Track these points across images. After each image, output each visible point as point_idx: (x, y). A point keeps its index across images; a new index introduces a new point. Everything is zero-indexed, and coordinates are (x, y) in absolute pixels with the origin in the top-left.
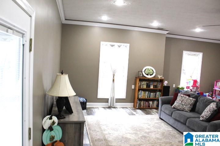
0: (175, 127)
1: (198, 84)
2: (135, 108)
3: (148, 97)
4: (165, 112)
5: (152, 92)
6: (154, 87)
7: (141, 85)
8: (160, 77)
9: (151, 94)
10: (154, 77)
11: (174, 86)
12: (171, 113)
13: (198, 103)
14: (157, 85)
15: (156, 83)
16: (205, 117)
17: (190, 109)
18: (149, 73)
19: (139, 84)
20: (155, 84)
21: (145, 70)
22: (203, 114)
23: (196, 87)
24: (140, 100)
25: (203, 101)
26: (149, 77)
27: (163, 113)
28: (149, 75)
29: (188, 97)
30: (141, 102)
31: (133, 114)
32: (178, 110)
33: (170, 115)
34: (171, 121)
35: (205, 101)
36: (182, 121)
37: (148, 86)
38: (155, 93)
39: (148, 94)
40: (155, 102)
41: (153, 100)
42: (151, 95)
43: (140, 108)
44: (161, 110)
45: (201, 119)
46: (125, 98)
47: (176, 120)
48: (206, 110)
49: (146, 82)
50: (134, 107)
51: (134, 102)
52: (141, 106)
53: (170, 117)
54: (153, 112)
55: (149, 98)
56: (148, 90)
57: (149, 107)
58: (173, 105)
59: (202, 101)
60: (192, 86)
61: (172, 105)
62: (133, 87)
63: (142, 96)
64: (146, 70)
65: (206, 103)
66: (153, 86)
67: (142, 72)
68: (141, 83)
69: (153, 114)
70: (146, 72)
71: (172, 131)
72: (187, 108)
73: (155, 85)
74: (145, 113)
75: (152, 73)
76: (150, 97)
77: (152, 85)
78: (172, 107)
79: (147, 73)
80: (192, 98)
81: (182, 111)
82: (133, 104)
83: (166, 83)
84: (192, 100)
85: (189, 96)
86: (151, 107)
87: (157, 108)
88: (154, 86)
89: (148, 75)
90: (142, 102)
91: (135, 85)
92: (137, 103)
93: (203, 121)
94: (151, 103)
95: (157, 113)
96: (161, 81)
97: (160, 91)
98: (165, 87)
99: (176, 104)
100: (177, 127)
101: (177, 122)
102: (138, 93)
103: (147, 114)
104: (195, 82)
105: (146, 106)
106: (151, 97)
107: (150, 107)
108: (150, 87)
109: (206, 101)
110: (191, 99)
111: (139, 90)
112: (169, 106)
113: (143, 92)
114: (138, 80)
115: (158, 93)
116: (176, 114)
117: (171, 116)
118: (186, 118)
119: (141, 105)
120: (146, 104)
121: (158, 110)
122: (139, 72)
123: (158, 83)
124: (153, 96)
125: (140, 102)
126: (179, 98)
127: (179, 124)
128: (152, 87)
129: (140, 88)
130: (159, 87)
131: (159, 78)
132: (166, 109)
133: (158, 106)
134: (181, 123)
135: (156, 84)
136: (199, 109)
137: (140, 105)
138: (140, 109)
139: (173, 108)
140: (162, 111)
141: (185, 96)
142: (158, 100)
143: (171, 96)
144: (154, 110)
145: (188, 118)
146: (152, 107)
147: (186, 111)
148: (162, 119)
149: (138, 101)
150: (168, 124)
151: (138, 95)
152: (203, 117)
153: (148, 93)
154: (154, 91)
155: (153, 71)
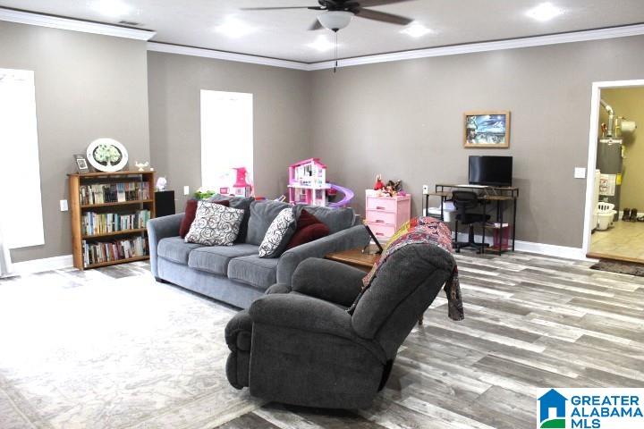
0: (200, 291)
1: (250, 179)
2: (79, 266)
3: (116, 229)
4: (167, 260)
5: (123, 214)
6: (127, 199)
7: (87, 196)
8: (142, 167)
9: (122, 218)
10: (126, 167)
11: (186, 191)
12: (184, 255)
13: (250, 219)
14: (136, 190)
15: (133, 184)
16: (270, 246)
17: (233, 236)
18: (107, 158)
19: (80, 193)
20: (131, 187)
21: (95, 151)
22: (265, 242)
23: (245, 185)
24: (92, 241)
25: (261, 213)
26: (109, 169)
27: (164, 261)
28: (109, 163)
29: (223, 207)
30: (95, 248)
31: (74, 285)
32: (203, 245)
33: (183, 261)
34: (188, 278)
35: (266, 209)
36: (215, 269)
37: (110, 196)
38: (133, 216)
39: (114, 221)
40: (139, 242)
41: (130, 236)
42: (124, 222)
43: (92, 266)
44: (157, 256)
45: (262, 253)
46: (41, 241)
47: (199, 271)
48: (270, 230)
49: (101, 186)
50: (75, 267)
51: (73, 251)
52: (96, 260)
53: (184, 268)
54: (135, 269)
55: (116, 231)
56: (110, 208)
57: (122, 259)
58: (188, 235)
59: (258, 212)
60: (235, 186)
61: (183, 237)
62: (64, 205)
63: (96, 230)
64: (97, 150)
65: (270, 214)
66: (124, 194)
67: (84, 156)
68: (87, 191)
69: (135, 272)
70: (98, 156)
71: (195, 303)
72: (226, 235)
73: (131, 192)
74: (113, 276)
75: (116, 159)
76: (120, 229)
77: (121, 192)
78: (186, 239)
79: (101, 160)
80: (237, 207)
81: (213, 245)
82: (71, 256)
83: (161, 184)
84: (234, 214)
85: (226, 204)
86: (127, 256)
87: (145, 259)
88: (127, 193)
89: (104, 163)
90: (99, 248)
91: (69, 197)
92: (83, 251)
93: (265, 257)
94: (125, 244)
95: (149, 268)
96: (148, 178)
97: (147, 206)
98: (159, 195)
99: (194, 231)
100: (204, 289)
101: (203, 278)
102: (82, 220)
103: (117, 277)
105: (113, 256)
106: (124, 229)
107: (124, 257)
108: (116, 199)
109: (269, 211)
110: (233, 210)
111: (84, 211)
112: (177, 240)
113: (96, 217)
114: (76, 182)
115: (142, 214)
116: (198, 255)
117: (185, 264)
118: (225, 259)
119: (96, 256)
120: (112, 252)
121: (149, 263)
122: (75, 157)
123: (139, 184)
124: (129, 225)
125: (92, 247)
126: (200, 213)
127: (211, 280)
128: (121, 199)
129: (84, 206)
130: (144, 195)
131: (141, 170)
132: (169, 248)
133: (146, 250)
134: (215, 275)
135: (133, 189)
136: (255, 233)
137: (93, 256)
138: (96, 268)
139: (189, 242)
140: (159, 260)
141: (215, 205)
142: (146, 235)
143: (180, 213)
144: (139, 263)
145: (230, 258)
146: (130, 257)
147: (223, 245)
148: (163, 281)
149: (86, 246)
150: (183, 288)
151: (83, 227)
152: (265, 248)
153: (114, 216)
154: (130, 209)
155: (120, 152)
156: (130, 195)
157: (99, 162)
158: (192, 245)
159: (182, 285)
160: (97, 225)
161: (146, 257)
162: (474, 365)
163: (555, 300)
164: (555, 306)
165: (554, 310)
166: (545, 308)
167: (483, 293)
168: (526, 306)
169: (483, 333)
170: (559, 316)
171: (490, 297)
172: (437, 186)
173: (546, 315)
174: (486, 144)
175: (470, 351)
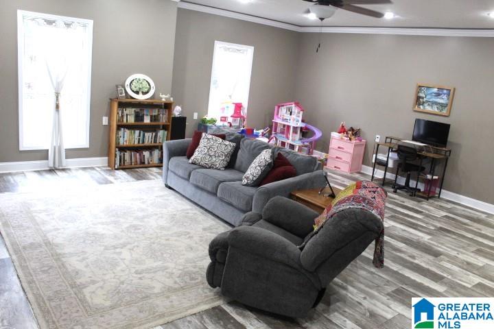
0: (196, 201)
1: (244, 112)
2: (112, 167)
3: (141, 142)
4: (175, 173)
5: (148, 132)
6: (151, 121)
7: (122, 116)
8: (164, 98)
9: (147, 134)
10: (152, 97)
11: (196, 116)
12: (187, 174)
13: (240, 151)
14: (159, 114)
15: (157, 110)
16: (251, 177)
17: (225, 163)
18: (140, 89)
19: (118, 113)
20: (155, 112)
21: (131, 82)
22: (248, 172)
23: (241, 117)
24: (123, 149)
25: (248, 147)
26: (141, 97)
27: (172, 174)
28: (140, 93)
29: (221, 140)
30: (124, 154)
31: (107, 182)
32: (203, 167)
33: (187, 177)
34: (189, 190)
35: (252, 146)
36: (209, 188)
37: (139, 117)
38: (154, 134)
39: (140, 136)
40: (156, 153)
41: (150, 148)
42: (147, 137)
43: (122, 167)
44: (168, 169)
45: (245, 181)
46: (88, 146)
47: (197, 187)
48: (253, 165)
49: (133, 109)
50: (109, 166)
51: (108, 154)
52: (124, 163)
53: (186, 182)
54: (152, 175)
55: (141, 144)
56: (138, 126)
57: (143, 164)
58: (192, 158)
59: (246, 147)
61: (189, 158)
62: (105, 121)
63: (126, 141)
64: (134, 83)
65: (255, 151)
66: (149, 117)
67: (124, 86)
68: (123, 112)
69: (152, 177)
70: (133, 86)
71: (191, 209)
72: (220, 162)
73: (155, 116)
74: (134, 177)
75: (146, 90)
76: (143, 142)
77: (147, 115)
78: (190, 161)
79: (135, 89)
80: (230, 141)
81: (210, 168)
82: (107, 158)
83: (177, 111)
84: (228, 146)
85: (223, 137)
86: (146, 163)
87: (159, 166)
88: (151, 116)
89: (137, 93)
90: (127, 155)
91: (110, 116)
92: (116, 157)
93: (247, 185)
94: (146, 154)
95: (160, 174)
96: (168, 106)
97: (165, 128)
98: (175, 119)
99: (197, 155)
100: (200, 200)
101: (199, 192)
102: (117, 133)
103: (139, 180)
104: (238, 107)
105: (137, 162)
106: (147, 143)
107: (144, 163)
108: (143, 120)
109: (254, 148)
110: (227, 143)
111: (119, 127)
112: (183, 159)
113: (127, 132)
114: (116, 105)
115: (161, 133)
116: (198, 174)
117: (188, 179)
118: (217, 182)
119: (124, 161)
120: (136, 158)
121: (162, 170)
122: (117, 87)
123: (161, 110)
124: (150, 140)
125: (122, 154)
126: (203, 142)
127: (205, 195)
128: (147, 120)
129: (120, 123)
130: (164, 119)
131: (164, 100)
132: (177, 166)
133: (161, 160)
134: (208, 192)
135: (156, 114)
136: (242, 162)
137: (122, 160)
138: (123, 169)
139: (192, 163)
140: (169, 172)
141: (214, 137)
142: (161, 149)
143: (188, 139)
144: (155, 170)
145: (221, 182)
146: (149, 163)
147: (216, 169)
148: (170, 188)
149: (118, 153)
150: (184, 196)
151: (118, 139)
152: (247, 178)
153: (140, 132)
154: (152, 128)
155: (149, 85)
156: (154, 118)
157: (133, 91)
158: (194, 166)
159: (184, 194)
160: (127, 138)
161: (160, 165)
162: (388, 294)
163: (463, 247)
164: (462, 253)
165: (460, 256)
166: (454, 253)
167: (408, 232)
168: (439, 249)
169: (401, 267)
170: (463, 262)
171: (412, 236)
172: (387, 138)
173: (453, 260)
174: (431, 111)
175: (388, 281)
